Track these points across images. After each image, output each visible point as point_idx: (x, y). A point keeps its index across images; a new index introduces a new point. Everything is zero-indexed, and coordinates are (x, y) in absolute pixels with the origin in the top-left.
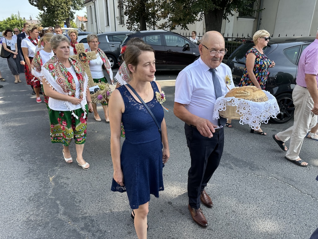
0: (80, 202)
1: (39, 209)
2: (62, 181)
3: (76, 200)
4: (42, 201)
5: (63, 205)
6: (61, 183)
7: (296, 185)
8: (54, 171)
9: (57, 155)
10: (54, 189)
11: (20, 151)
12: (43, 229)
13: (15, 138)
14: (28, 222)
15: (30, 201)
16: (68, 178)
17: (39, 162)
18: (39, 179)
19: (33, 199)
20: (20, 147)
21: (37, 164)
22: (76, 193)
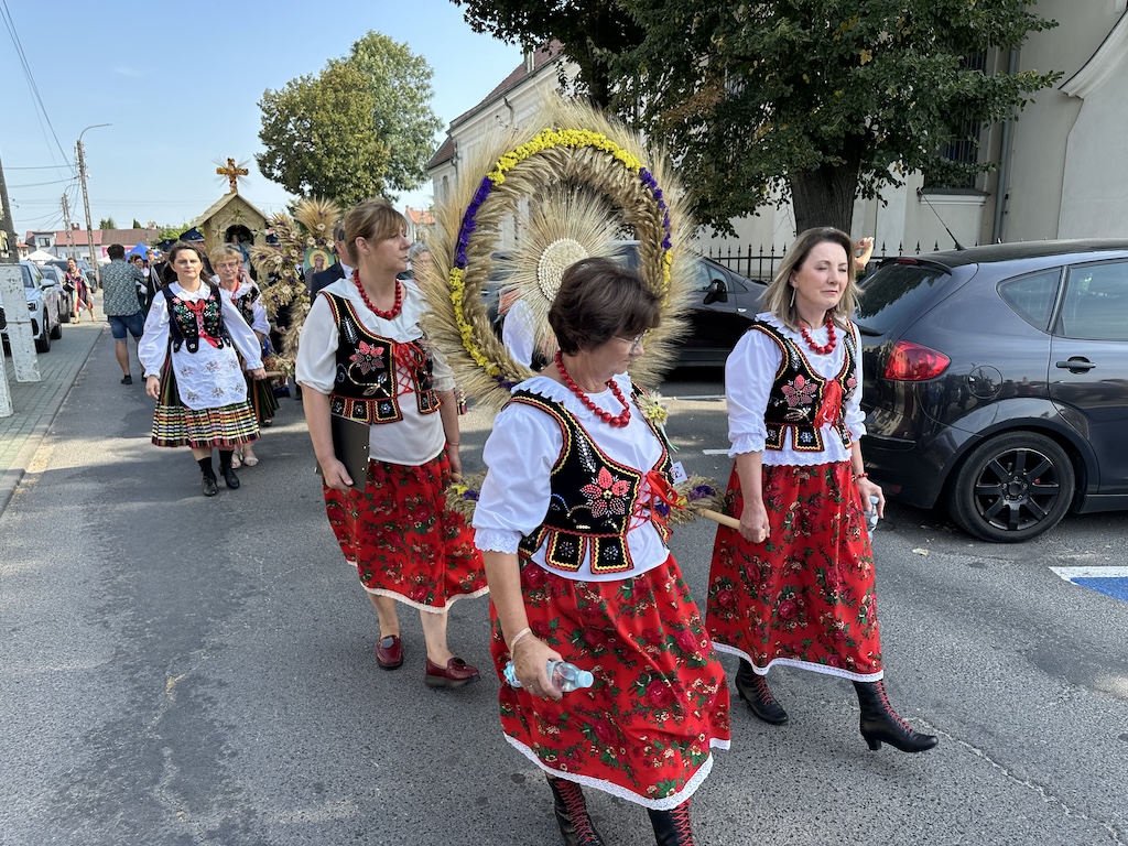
0: (234, 754)
1: (103, 768)
2: (201, 690)
3: (222, 748)
4: (121, 744)
5: (176, 761)
6: (196, 696)
7: (995, 749)
8: (188, 660)
9: (212, 617)
10: (167, 715)
11: (109, 597)
12: (94, 826)
13: (106, 562)
14: (58, 801)
15: (87, 741)
16: (222, 684)
17: (153, 632)
18: (134, 681)
19: (95, 738)
20: (114, 587)
21: (146, 639)
22: (231, 727)
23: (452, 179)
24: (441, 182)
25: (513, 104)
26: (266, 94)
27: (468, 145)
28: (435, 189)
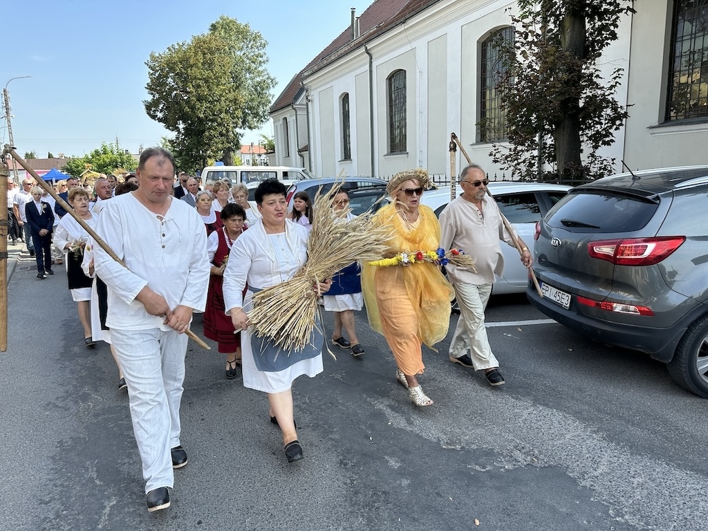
23: (291, 120)
25: (372, 52)
26: (152, 56)
27: (320, 89)
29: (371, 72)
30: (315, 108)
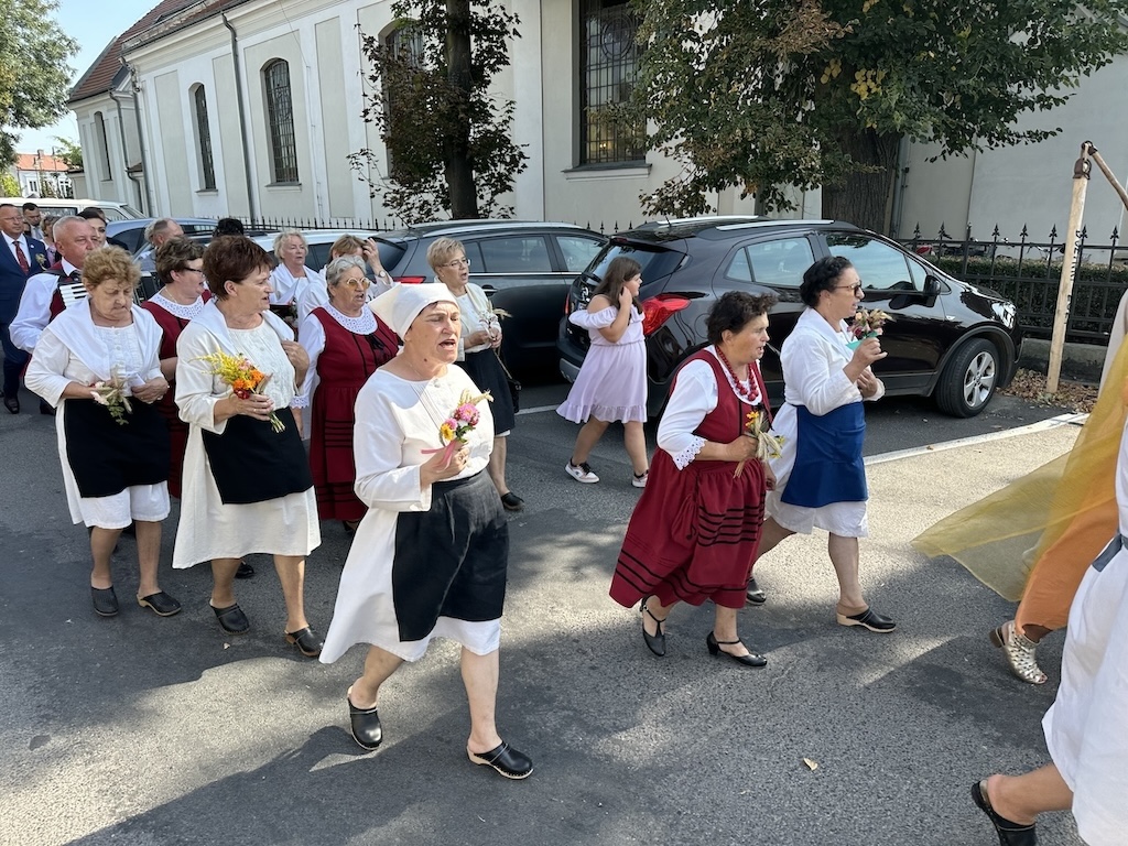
23: (111, 117)
24: (92, 119)
25: (236, 25)
27: (156, 73)
28: (82, 129)
29: (236, 56)
30: (150, 103)
